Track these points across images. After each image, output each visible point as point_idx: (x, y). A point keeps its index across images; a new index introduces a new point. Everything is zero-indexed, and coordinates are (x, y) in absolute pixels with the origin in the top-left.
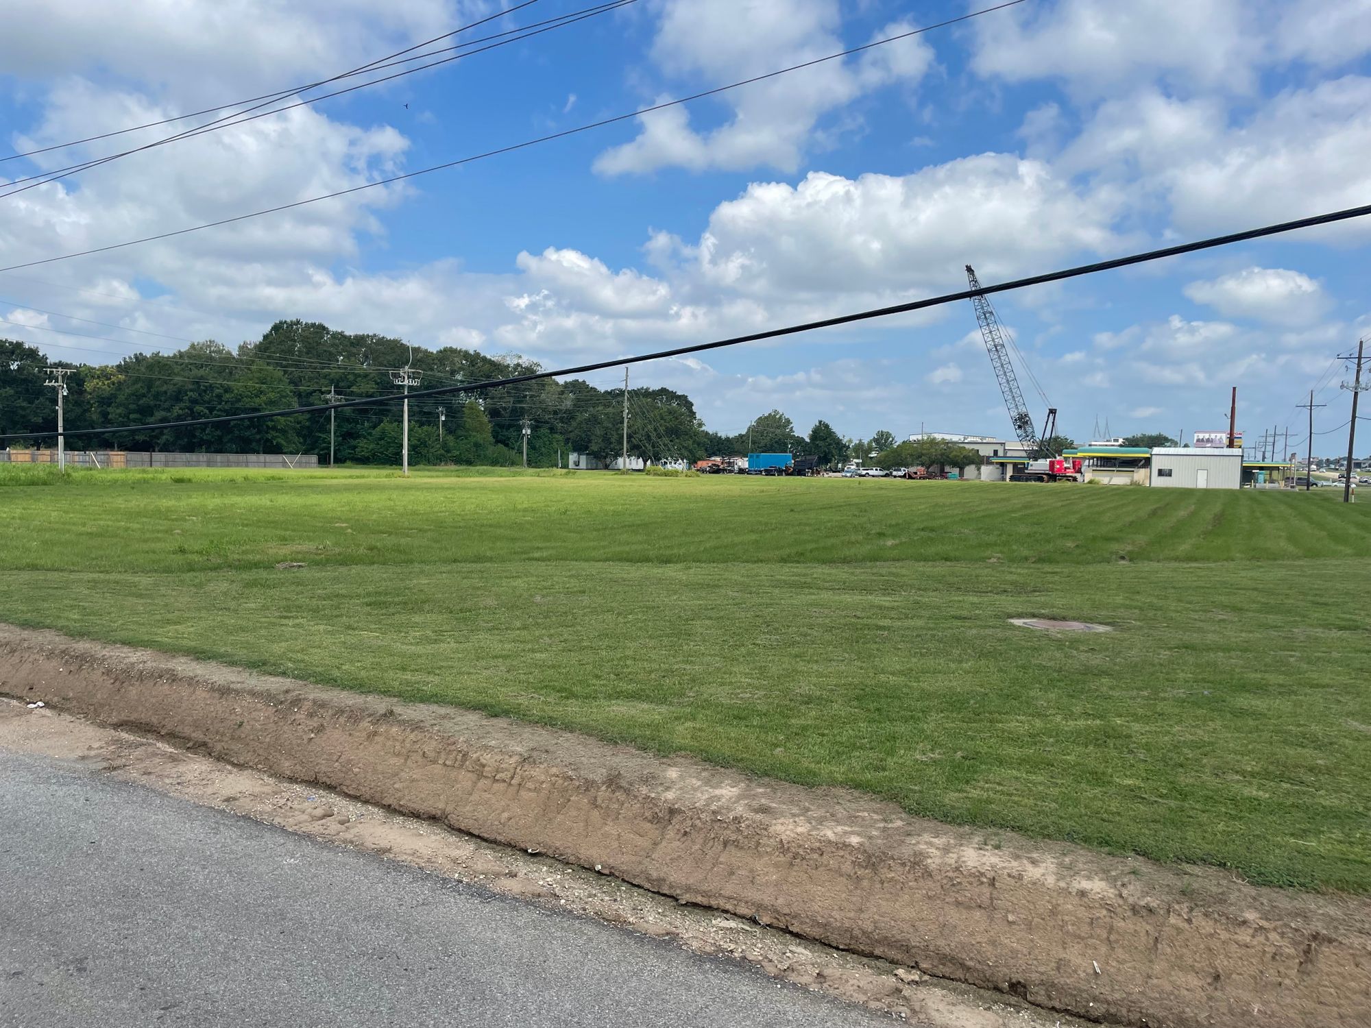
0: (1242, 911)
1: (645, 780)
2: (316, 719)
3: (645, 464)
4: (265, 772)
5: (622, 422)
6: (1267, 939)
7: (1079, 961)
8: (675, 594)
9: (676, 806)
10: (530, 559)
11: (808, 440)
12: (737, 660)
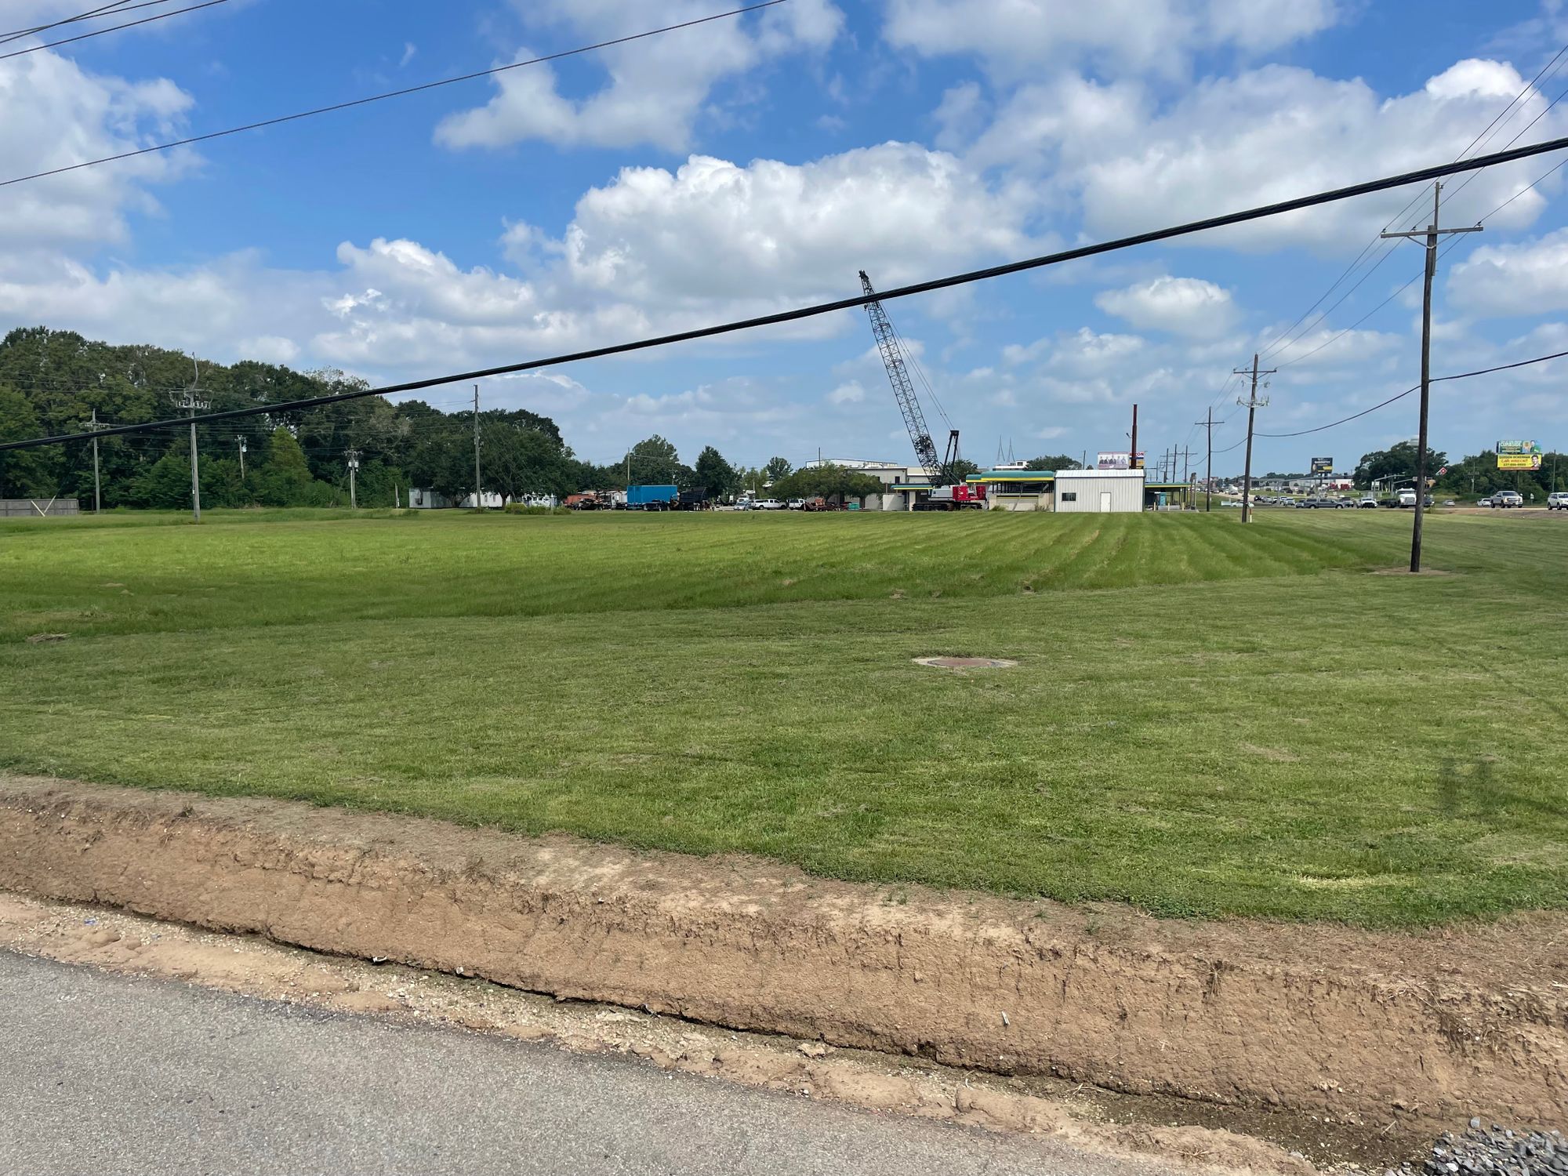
0: (1145, 944)
1: (513, 866)
2: (91, 824)
3: (504, 499)
4: (27, 894)
5: (473, 451)
6: (1171, 972)
7: (988, 1013)
8: (544, 651)
9: (550, 892)
10: (362, 618)
11: (694, 469)
12: (619, 721)
